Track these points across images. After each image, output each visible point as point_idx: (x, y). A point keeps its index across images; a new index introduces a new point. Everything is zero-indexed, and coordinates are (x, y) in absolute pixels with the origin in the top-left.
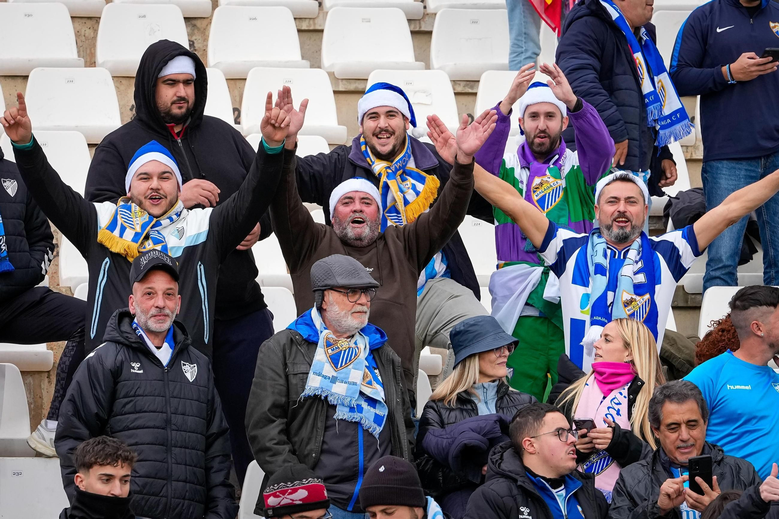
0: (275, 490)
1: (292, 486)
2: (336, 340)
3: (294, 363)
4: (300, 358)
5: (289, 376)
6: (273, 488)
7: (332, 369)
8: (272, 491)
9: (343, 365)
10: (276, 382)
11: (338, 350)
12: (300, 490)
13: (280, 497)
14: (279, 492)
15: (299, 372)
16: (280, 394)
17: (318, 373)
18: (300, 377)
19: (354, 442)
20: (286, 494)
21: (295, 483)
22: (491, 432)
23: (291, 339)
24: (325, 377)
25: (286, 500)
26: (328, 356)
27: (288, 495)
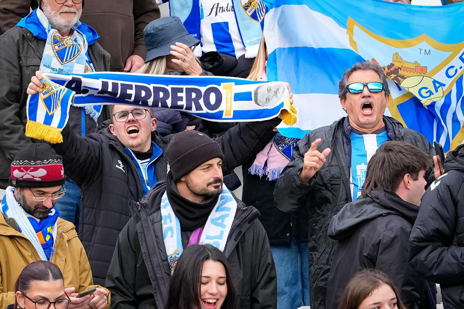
0: (20, 165)
1: (34, 165)
2: (62, 38)
3: (26, 57)
4: (31, 51)
5: (23, 67)
6: (18, 163)
7: (58, 63)
8: (18, 165)
9: (68, 59)
10: (12, 73)
11: (63, 47)
12: (40, 169)
13: (24, 172)
14: (23, 167)
15: (31, 65)
16: (15, 82)
17: (47, 65)
18: (32, 69)
19: (77, 125)
20: (29, 171)
21: (38, 162)
22: (174, 119)
23: (23, 35)
24: (53, 69)
25: (28, 175)
26: (55, 52)
27: (30, 171)
